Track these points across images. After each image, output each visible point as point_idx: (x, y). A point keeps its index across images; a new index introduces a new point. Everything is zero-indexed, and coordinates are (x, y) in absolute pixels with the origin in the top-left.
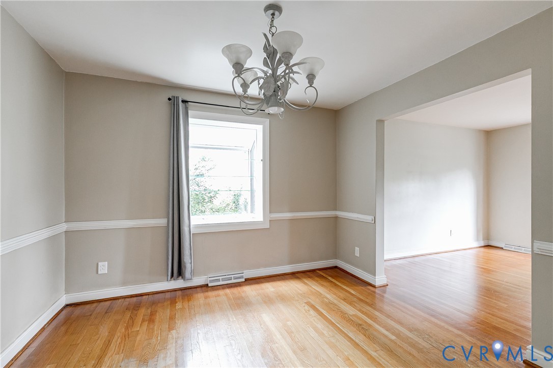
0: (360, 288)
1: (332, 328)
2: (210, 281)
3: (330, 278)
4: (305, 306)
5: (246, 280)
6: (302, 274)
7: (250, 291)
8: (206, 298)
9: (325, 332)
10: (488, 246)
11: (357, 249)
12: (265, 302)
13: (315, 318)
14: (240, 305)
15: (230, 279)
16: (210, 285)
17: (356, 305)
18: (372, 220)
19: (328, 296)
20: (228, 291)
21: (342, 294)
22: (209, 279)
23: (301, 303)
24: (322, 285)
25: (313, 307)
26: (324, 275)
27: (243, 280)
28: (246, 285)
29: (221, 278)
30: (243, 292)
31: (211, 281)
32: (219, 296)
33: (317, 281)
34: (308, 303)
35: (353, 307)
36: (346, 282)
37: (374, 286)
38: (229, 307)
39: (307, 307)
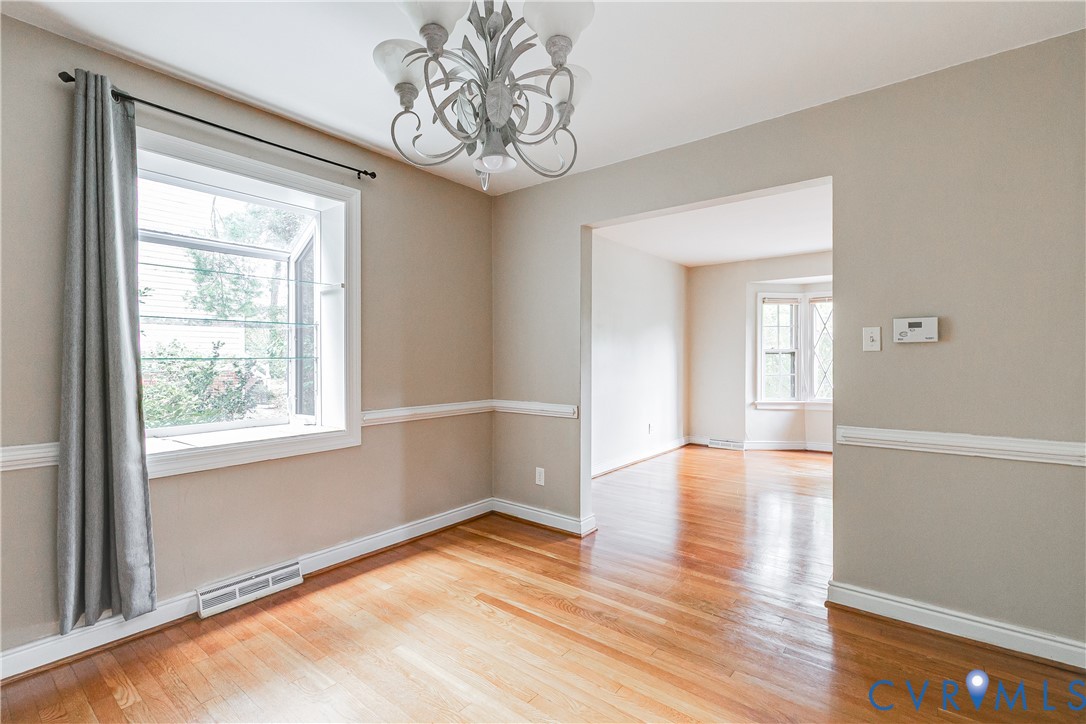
0: (558, 544)
1: (558, 635)
2: (204, 602)
3: (493, 537)
4: (479, 605)
5: (308, 578)
6: (432, 539)
7: (328, 602)
8: (211, 650)
9: (550, 647)
10: (689, 445)
11: (540, 472)
12: (386, 619)
13: (514, 625)
14: (324, 642)
15: (265, 584)
16: (205, 613)
17: (570, 577)
18: (574, 413)
19: (514, 574)
20: (269, 617)
21: (535, 564)
22: (201, 598)
23: (468, 600)
24: (488, 554)
25: (495, 602)
26: (479, 533)
27: (299, 580)
28: (314, 590)
29: (237, 587)
30: (315, 608)
31: (207, 604)
32: (249, 635)
33: (473, 549)
34: (481, 597)
35: (569, 584)
36: (529, 539)
37: (578, 537)
38: (298, 656)
39: (485, 607)
